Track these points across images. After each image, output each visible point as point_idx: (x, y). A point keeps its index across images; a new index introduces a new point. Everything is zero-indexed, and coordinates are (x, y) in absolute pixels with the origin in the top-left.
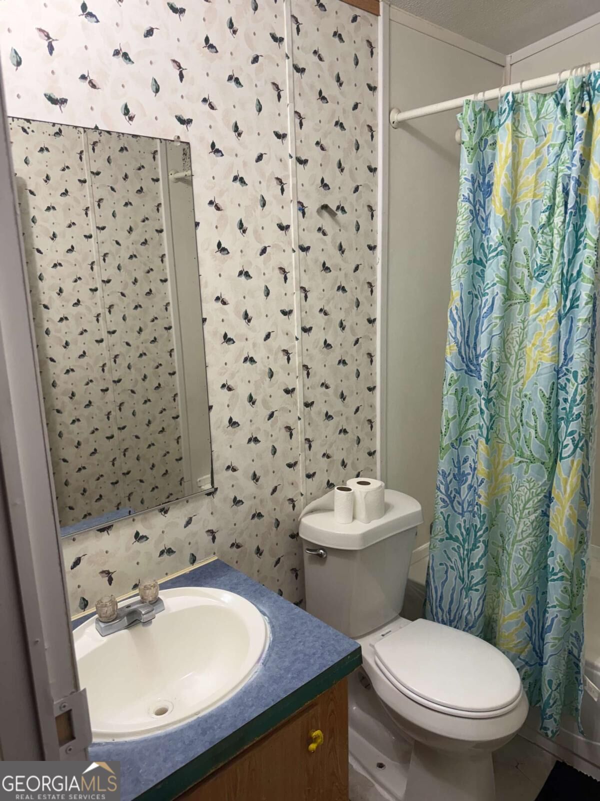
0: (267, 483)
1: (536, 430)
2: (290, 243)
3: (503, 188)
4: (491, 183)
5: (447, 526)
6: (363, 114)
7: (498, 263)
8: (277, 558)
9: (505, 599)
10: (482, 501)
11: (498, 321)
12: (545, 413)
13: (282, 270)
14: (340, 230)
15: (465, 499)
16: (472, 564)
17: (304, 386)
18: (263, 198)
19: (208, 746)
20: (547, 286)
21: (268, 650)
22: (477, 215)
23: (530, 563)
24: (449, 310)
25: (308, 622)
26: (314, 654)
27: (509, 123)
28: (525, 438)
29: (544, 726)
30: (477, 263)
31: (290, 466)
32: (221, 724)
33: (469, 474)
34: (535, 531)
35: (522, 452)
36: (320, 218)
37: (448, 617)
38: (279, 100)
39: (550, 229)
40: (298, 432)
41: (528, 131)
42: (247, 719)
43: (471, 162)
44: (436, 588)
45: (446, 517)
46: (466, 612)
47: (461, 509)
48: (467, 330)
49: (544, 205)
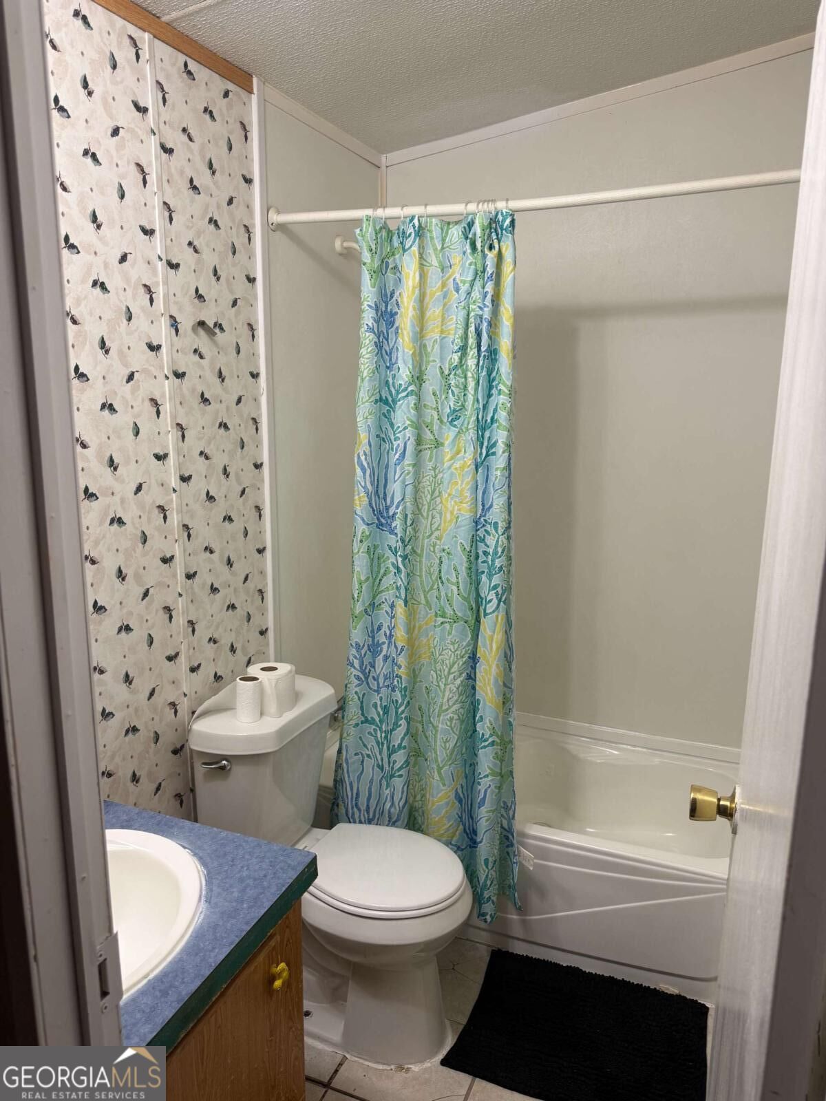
0: (143, 685)
1: (458, 587)
2: (162, 368)
3: (411, 321)
4: (393, 312)
5: (362, 708)
6: (238, 210)
7: (408, 404)
8: (158, 783)
9: (434, 779)
10: (402, 672)
11: (411, 468)
12: (467, 568)
13: (154, 402)
14: (219, 353)
15: (380, 672)
16: (394, 746)
17: (184, 551)
18: (129, 309)
19: (177, 1006)
20: (461, 431)
21: (206, 885)
22: (381, 347)
23: (457, 733)
24: (356, 455)
25: (244, 844)
26: (265, 876)
27: (415, 249)
28: (447, 596)
29: (482, 912)
30: (385, 403)
31: (170, 659)
32: (183, 979)
33: (384, 643)
34: (461, 697)
35: (444, 612)
36: (195, 337)
37: (366, 816)
38: (145, 186)
39: (462, 370)
40: (178, 613)
41: (433, 260)
42: (213, 965)
43: (374, 287)
44: (351, 784)
45: (361, 697)
46: (388, 805)
47: (376, 685)
48: (376, 478)
49: (457, 346)
